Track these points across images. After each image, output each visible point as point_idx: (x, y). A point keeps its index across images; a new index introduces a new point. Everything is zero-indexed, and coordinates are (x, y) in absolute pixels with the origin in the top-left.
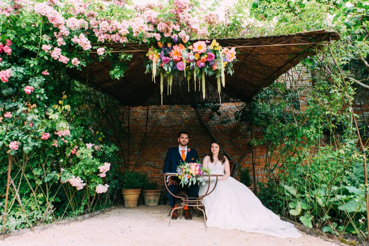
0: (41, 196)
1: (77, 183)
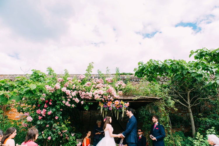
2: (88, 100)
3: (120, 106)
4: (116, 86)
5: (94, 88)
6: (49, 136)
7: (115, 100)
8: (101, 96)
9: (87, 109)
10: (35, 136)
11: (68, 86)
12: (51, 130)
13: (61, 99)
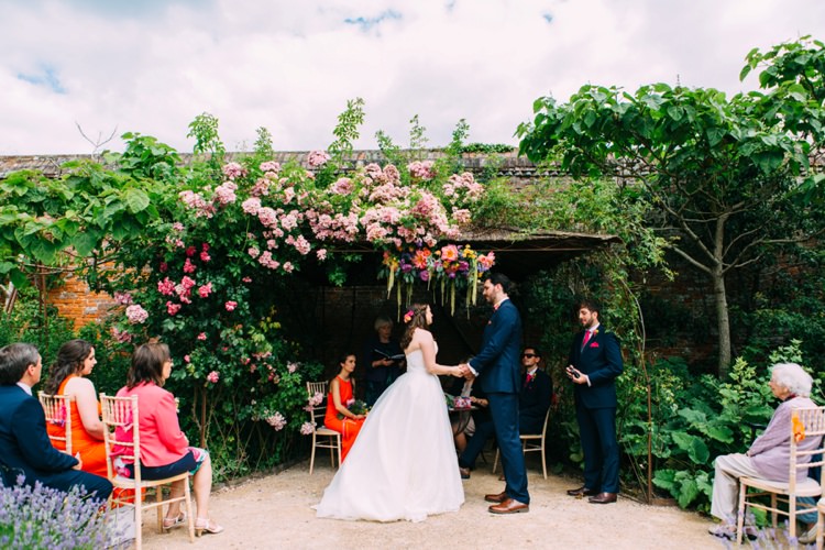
0: (232, 439)
1: (277, 420)
2: (341, 244)
3: (462, 265)
4: (446, 194)
5: (365, 200)
6: (210, 371)
7: (443, 243)
8: (389, 231)
9: (339, 283)
10: (158, 367)
11: (266, 193)
12: (216, 353)
13: (242, 243)
